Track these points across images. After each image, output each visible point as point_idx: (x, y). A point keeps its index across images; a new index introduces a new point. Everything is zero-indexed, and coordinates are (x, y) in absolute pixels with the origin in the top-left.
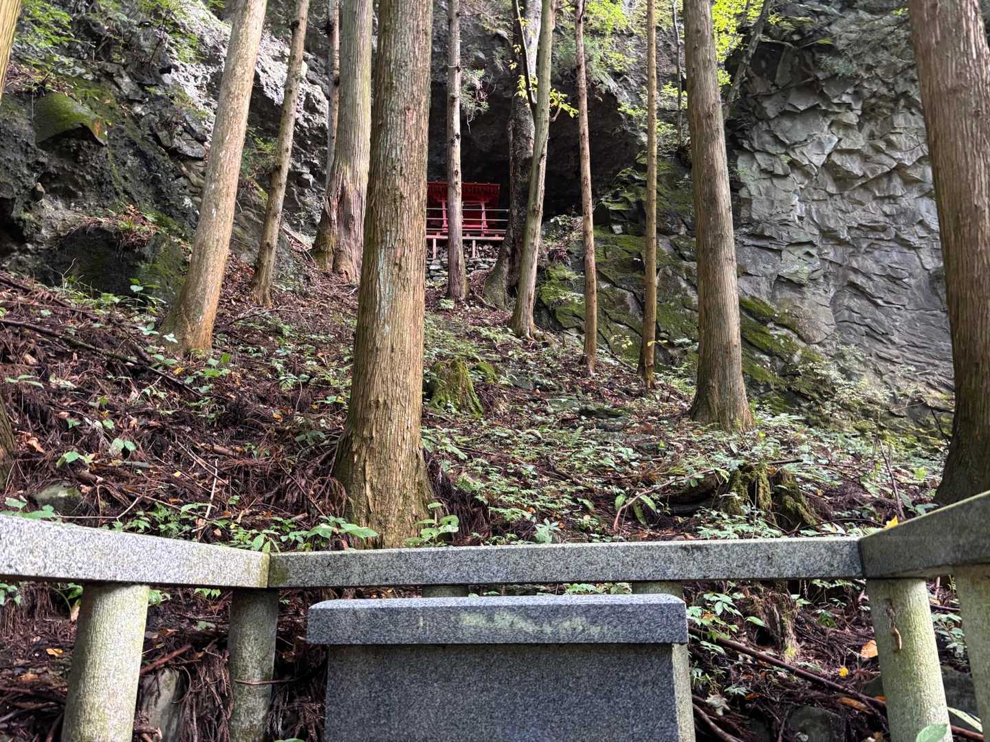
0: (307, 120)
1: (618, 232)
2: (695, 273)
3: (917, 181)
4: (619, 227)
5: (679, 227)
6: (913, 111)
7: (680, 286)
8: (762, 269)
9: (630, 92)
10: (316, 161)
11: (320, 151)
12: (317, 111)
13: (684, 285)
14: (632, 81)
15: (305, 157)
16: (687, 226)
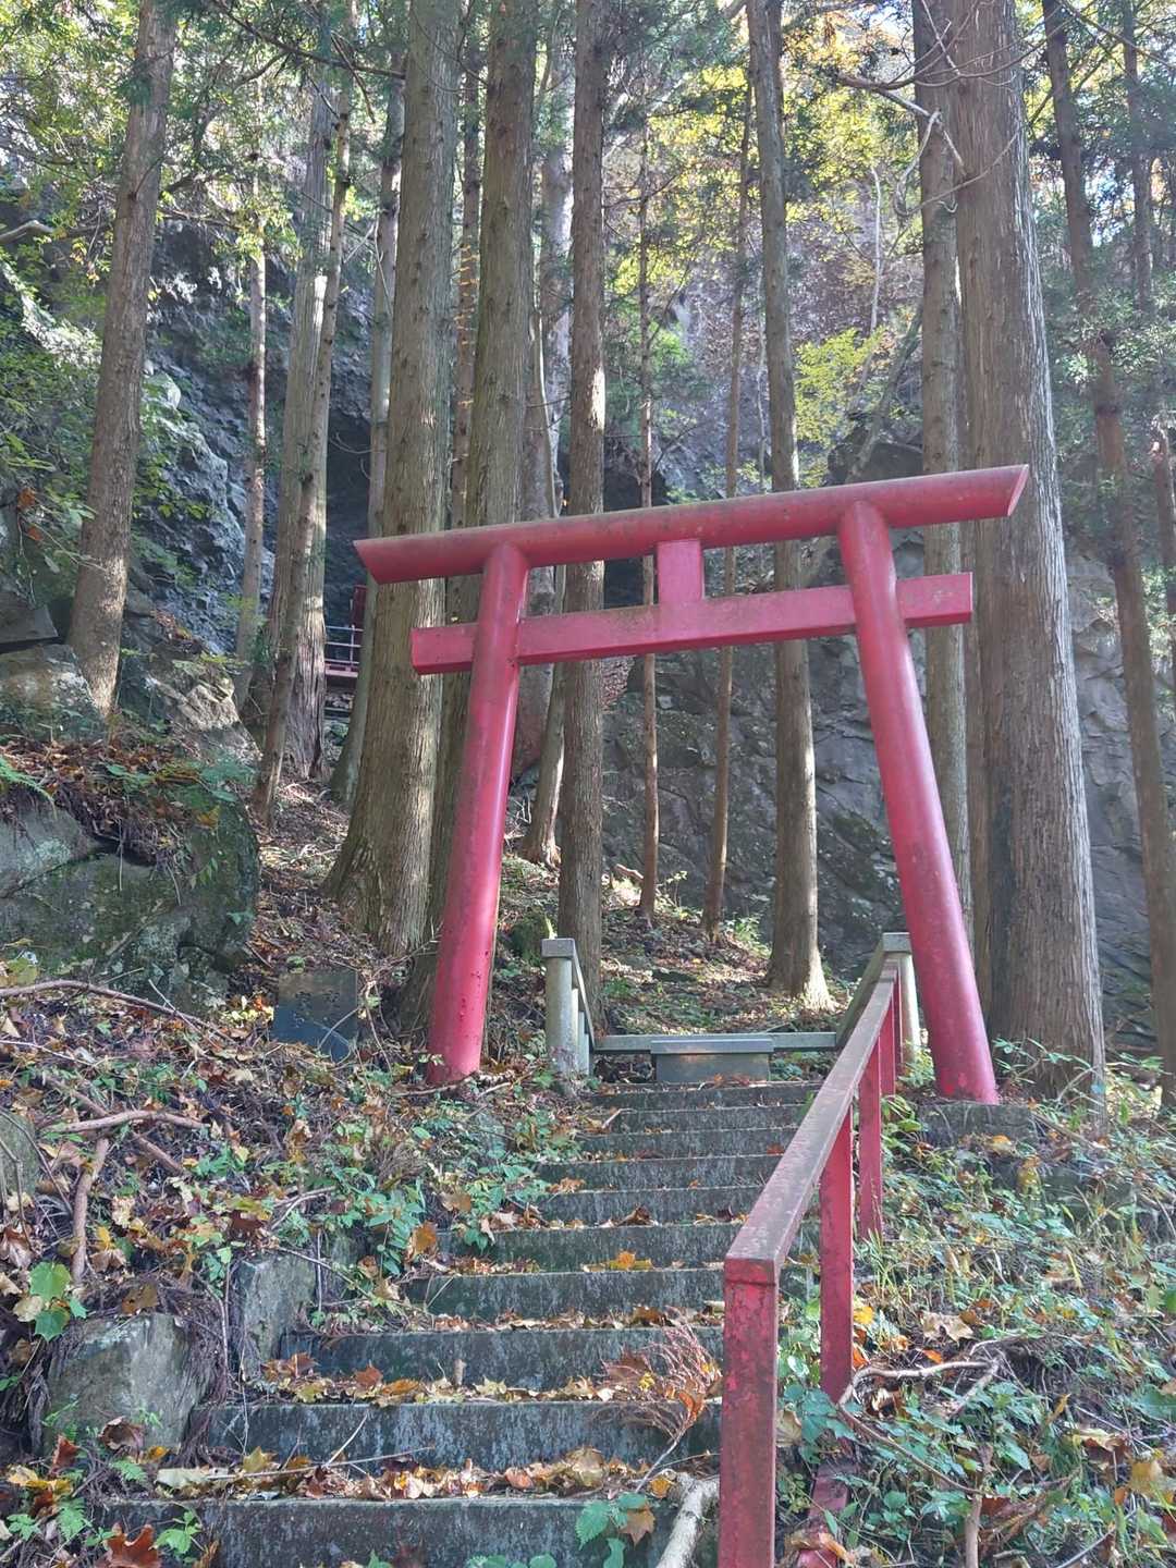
0: (181, 483)
1: (665, 706)
2: (773, 773)
3: (1091, 654)
4: (668, 698)
5: (753, 704)
6: (1088, 554)
7: (751, 792)
8: (867, 772)
9: (686, 470)
10: (188, 547)
11: (195, 532)
12: (197, 469)
13: (757, 791)
14: (688, 452)
15: (172, 538)
16: (764, 705)
